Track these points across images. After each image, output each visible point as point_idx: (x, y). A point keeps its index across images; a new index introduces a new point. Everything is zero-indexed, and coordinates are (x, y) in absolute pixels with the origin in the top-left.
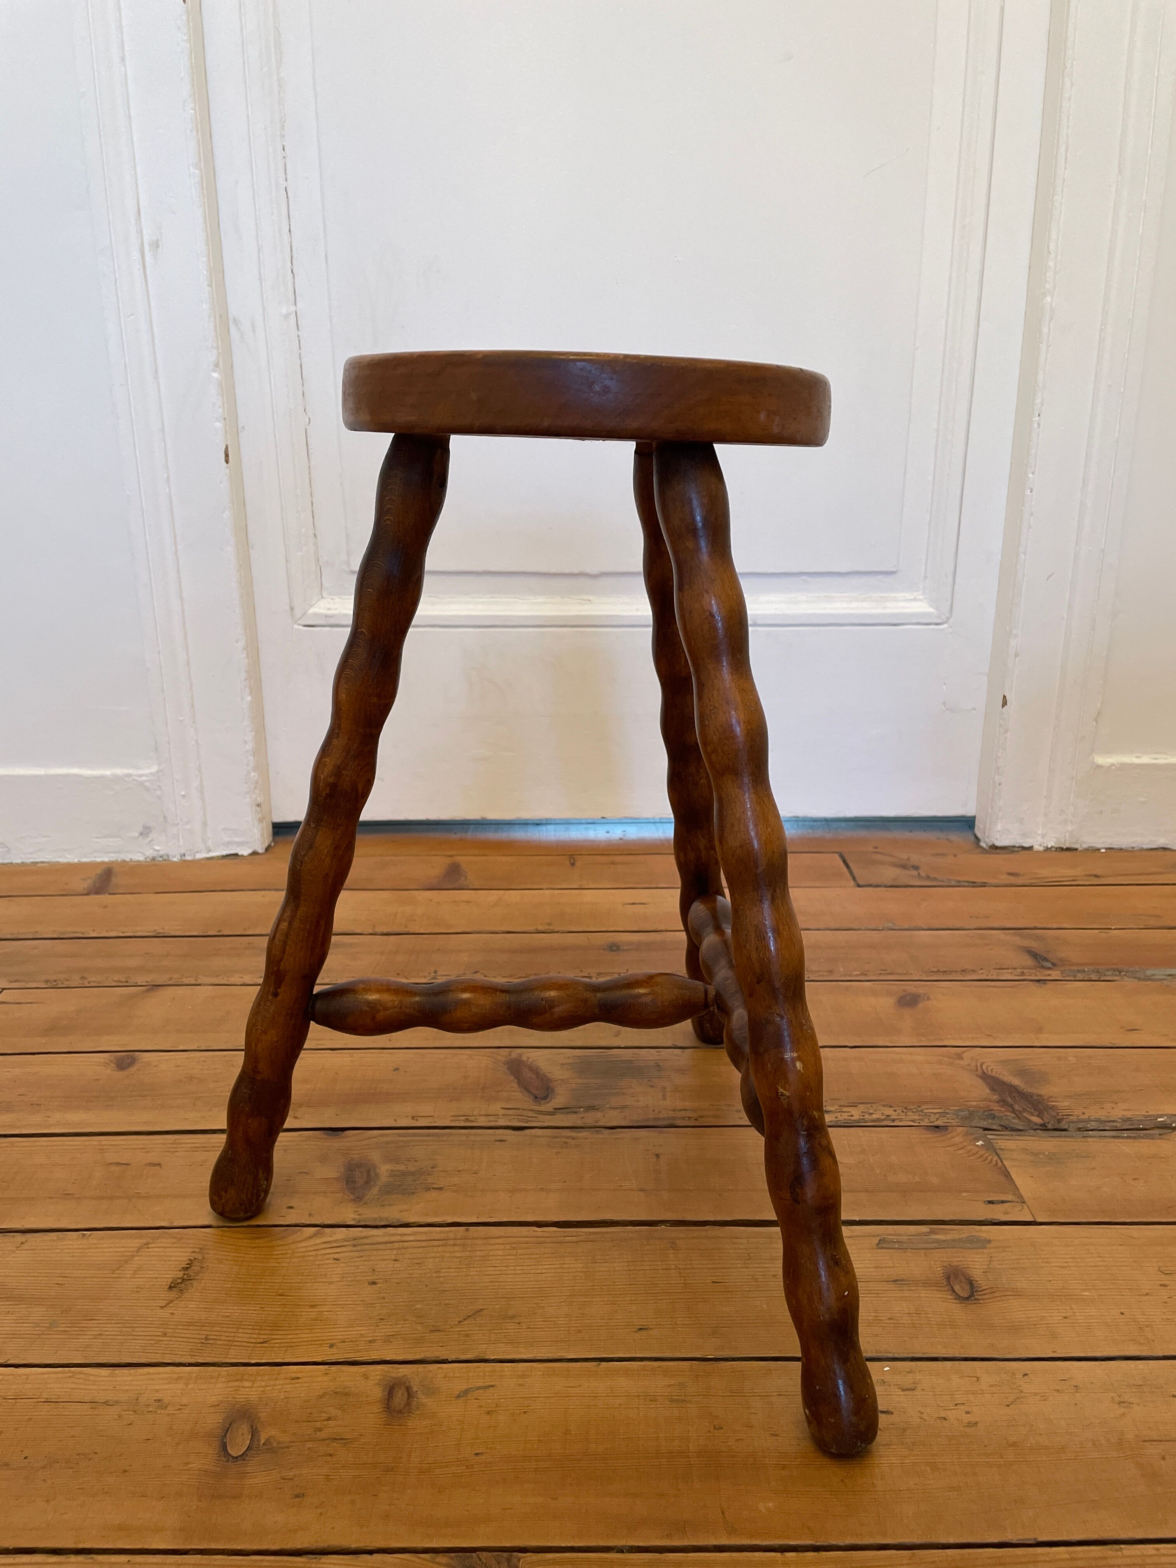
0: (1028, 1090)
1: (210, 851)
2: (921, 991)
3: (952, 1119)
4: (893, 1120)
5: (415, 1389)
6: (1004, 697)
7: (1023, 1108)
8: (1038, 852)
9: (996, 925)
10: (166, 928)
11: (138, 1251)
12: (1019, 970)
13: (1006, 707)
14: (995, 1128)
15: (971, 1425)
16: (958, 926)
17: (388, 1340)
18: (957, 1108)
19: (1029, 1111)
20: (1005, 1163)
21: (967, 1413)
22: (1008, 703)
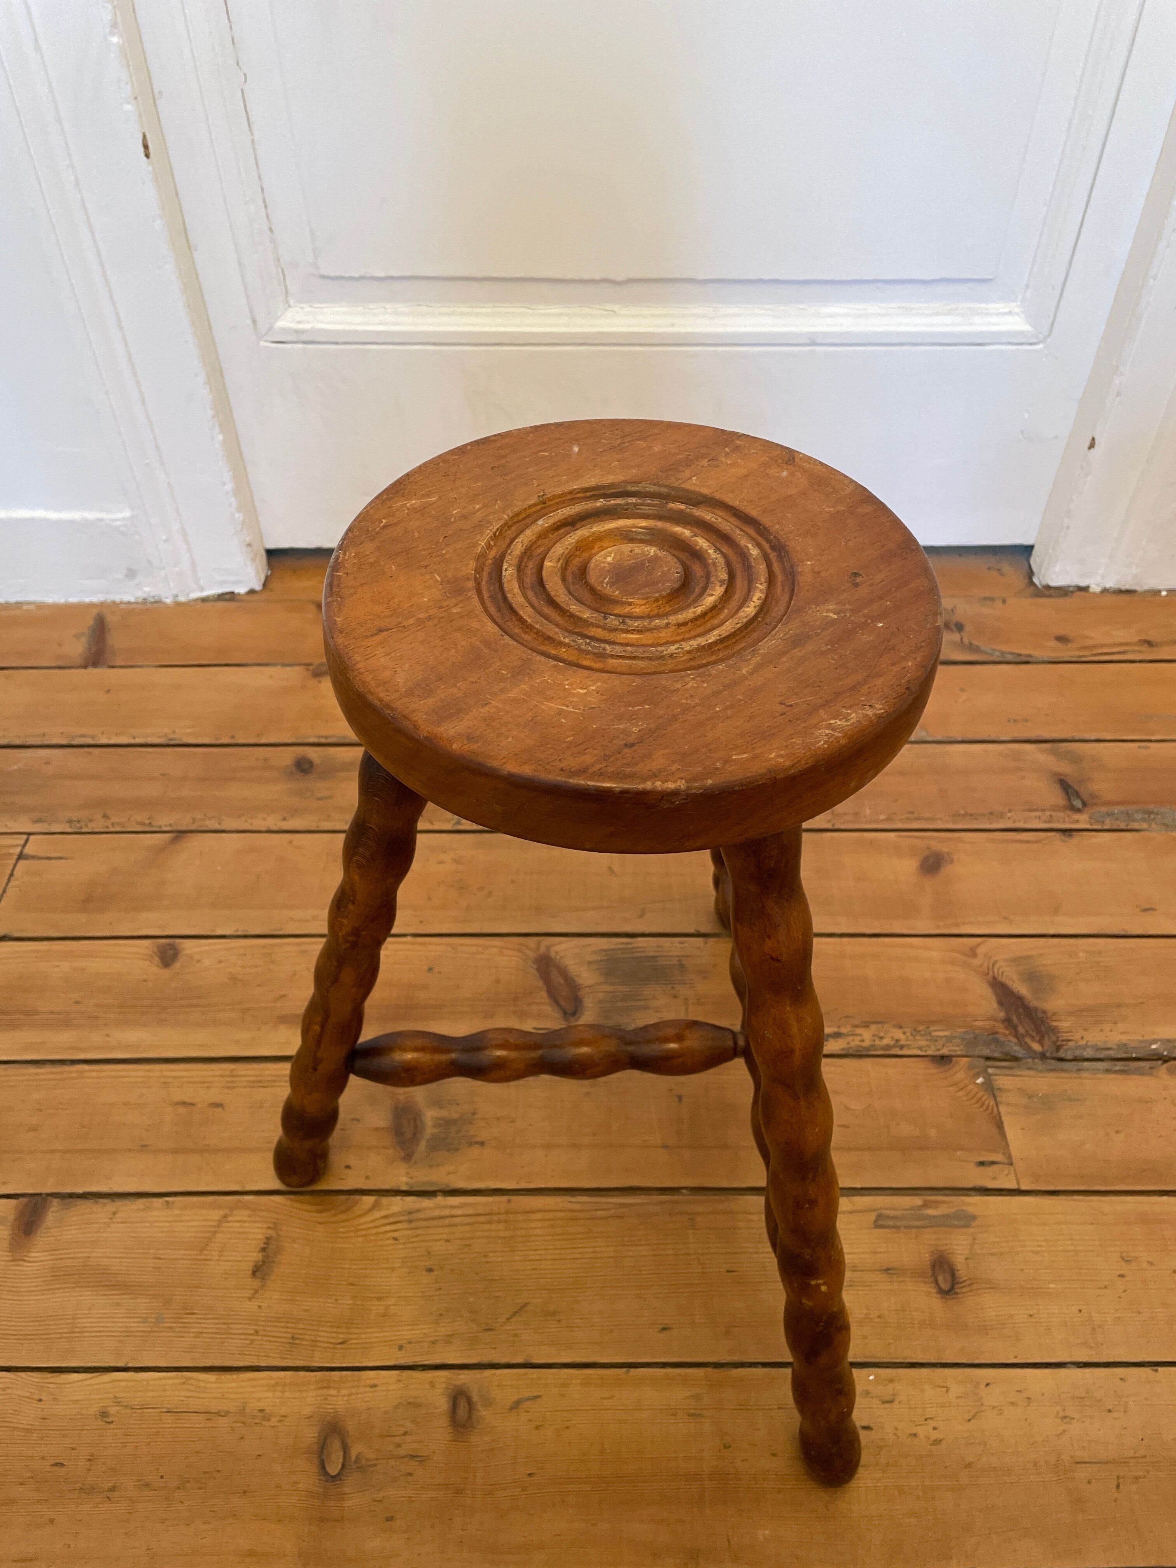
0: (1034, 1003)
1: (202, 589)
2: (945, 849)
3: (957, 1046)
4: (902, 1047)
5: (475, 1400)
6: (1093, 439)
7: (1027, 1032)
8: (1094, 593)
9: (1032, 735)
10: (177, 730)
11: (219, 1226)
12: (1048, 813)
13: (1092, 450)
14: (996, 1055)
15: (938, 1442)
16: (993, 737)
17: (449, 1339)
18: (963, 1030)
19: (1030, 1035)
20: (1002, 1109)
21: (935, 1429)
22: (1096, 446)
